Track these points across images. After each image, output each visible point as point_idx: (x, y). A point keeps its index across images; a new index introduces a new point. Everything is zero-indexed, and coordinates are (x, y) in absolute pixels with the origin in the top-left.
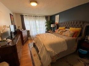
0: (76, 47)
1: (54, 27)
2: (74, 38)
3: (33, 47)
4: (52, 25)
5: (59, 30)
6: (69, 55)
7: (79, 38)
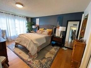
0: (50, 40)
1: (35, 28)
2: (49, 35)
3: (15, 48)
4: (33, 26)
5: (40, 31)
6: (46, 46)
7: (52, 35)
